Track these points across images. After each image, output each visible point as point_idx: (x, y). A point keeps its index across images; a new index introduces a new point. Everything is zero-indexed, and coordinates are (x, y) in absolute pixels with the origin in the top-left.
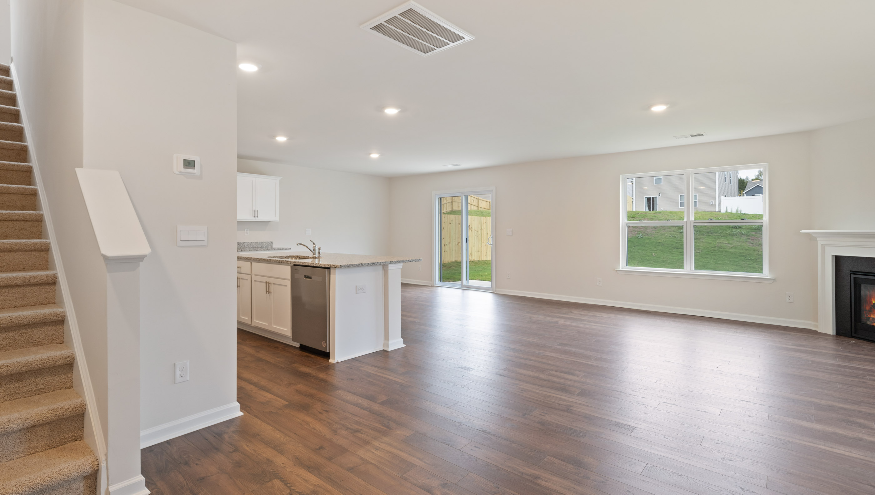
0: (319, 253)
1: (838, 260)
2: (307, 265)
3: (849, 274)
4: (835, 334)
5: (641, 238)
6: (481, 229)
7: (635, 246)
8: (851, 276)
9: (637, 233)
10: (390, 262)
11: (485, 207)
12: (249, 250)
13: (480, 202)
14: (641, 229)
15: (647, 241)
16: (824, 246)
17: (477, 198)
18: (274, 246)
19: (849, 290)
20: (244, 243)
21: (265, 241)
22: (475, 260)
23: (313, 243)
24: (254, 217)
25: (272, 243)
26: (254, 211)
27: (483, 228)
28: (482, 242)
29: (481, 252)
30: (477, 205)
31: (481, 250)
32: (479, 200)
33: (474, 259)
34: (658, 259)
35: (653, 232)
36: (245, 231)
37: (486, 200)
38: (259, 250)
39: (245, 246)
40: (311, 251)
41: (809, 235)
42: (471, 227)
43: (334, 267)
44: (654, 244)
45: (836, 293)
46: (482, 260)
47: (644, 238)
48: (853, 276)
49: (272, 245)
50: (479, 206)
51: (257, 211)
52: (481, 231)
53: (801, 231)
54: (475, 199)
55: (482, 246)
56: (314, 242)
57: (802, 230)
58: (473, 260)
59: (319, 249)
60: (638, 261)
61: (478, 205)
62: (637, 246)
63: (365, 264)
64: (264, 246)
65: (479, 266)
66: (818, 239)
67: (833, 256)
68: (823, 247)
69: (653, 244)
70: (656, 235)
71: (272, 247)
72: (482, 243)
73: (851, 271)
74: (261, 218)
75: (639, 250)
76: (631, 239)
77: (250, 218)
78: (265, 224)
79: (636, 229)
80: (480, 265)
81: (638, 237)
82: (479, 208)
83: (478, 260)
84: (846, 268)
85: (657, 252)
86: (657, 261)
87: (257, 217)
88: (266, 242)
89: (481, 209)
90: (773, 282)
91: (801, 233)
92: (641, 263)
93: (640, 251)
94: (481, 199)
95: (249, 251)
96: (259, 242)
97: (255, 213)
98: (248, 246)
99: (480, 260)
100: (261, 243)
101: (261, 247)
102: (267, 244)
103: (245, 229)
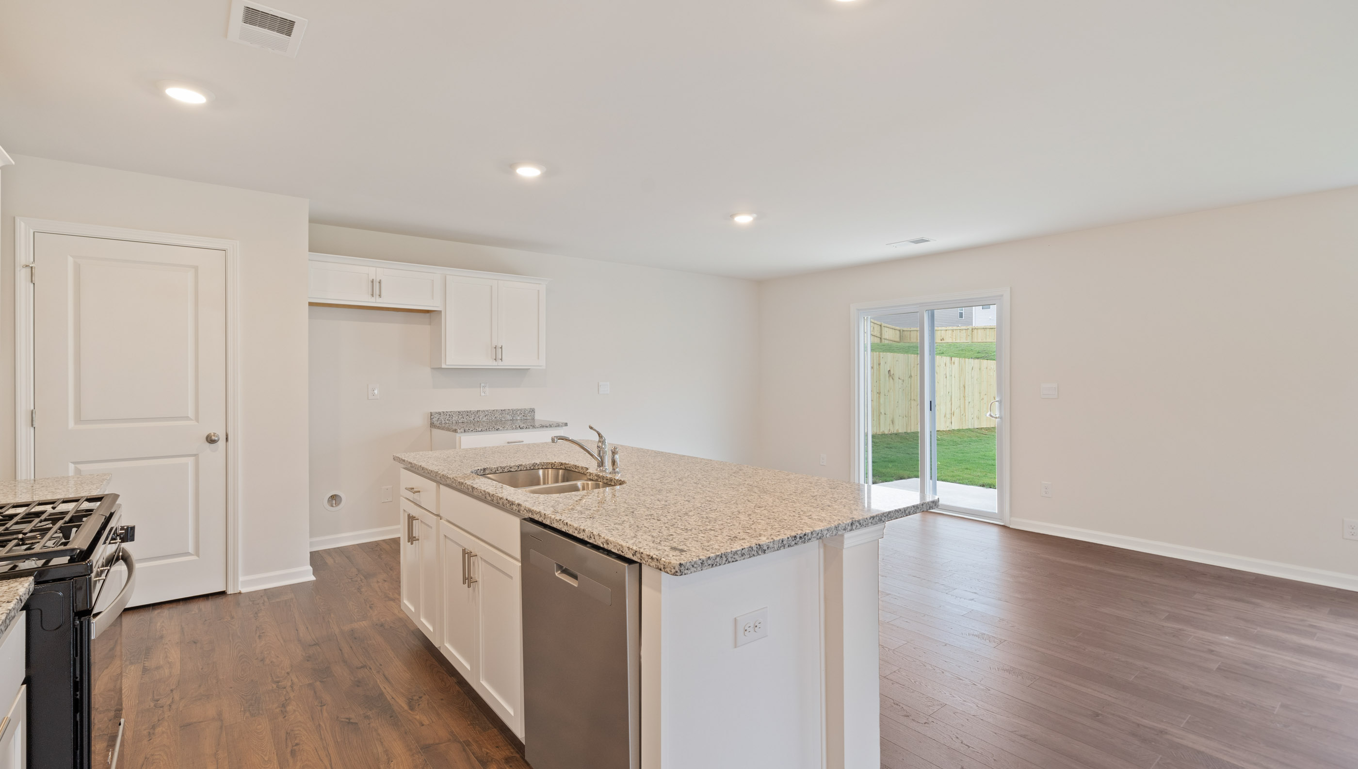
0: (614, 462)
2: (563, 530)
6: (911, 377)
10: (852, 524)
11: (892, 339)
12: (480, 429)
13: (885, 330)
17: (879, 323)
18: (539, 417)
20: (478, 411)
21: (518, 409)
22: (900, 431)
23: (599, 434)
24: (495, 359)
26: (495, 348)
27: (912, 375)
28: (911, 399)
29: (910, 417)
30: (878, 335)
31: (911, 413)
32: (883, 327)
33: (898, 430)
36: (480, 388)
37: (894, 327)
38: (501, 428)
39: (481, 417)
40: (592, 455)
42: (892, 374)
43: (653, 564)
46: (912, 431)
50: (883, 337)
51: (501, 348)
52: (910, 379)
54: (876, 326)
55: (911, 407)
56: (601, 432)
58: (895, 432)
59: (614, 453)
61: (881, 334)
63: (771, 545)
64: (519, 418)
65: (909, 443)
71: (533, 419)
72: (912, 402)
74: (509, 361)
77: (484, 361)
78: (520, 373)
80: (911, 441)
82: (883, 340)
83: (905, 431)
87: (501, 359)
88: (521, 410)
89: (886, 342)
94: (886, 325)
95: (482, 431)
96: (509, 410)
97: (497, 351)
99: (909, 431)
100: (511, 412)
101: (511, 419)
102: (523, 414)
103: (480, 384)
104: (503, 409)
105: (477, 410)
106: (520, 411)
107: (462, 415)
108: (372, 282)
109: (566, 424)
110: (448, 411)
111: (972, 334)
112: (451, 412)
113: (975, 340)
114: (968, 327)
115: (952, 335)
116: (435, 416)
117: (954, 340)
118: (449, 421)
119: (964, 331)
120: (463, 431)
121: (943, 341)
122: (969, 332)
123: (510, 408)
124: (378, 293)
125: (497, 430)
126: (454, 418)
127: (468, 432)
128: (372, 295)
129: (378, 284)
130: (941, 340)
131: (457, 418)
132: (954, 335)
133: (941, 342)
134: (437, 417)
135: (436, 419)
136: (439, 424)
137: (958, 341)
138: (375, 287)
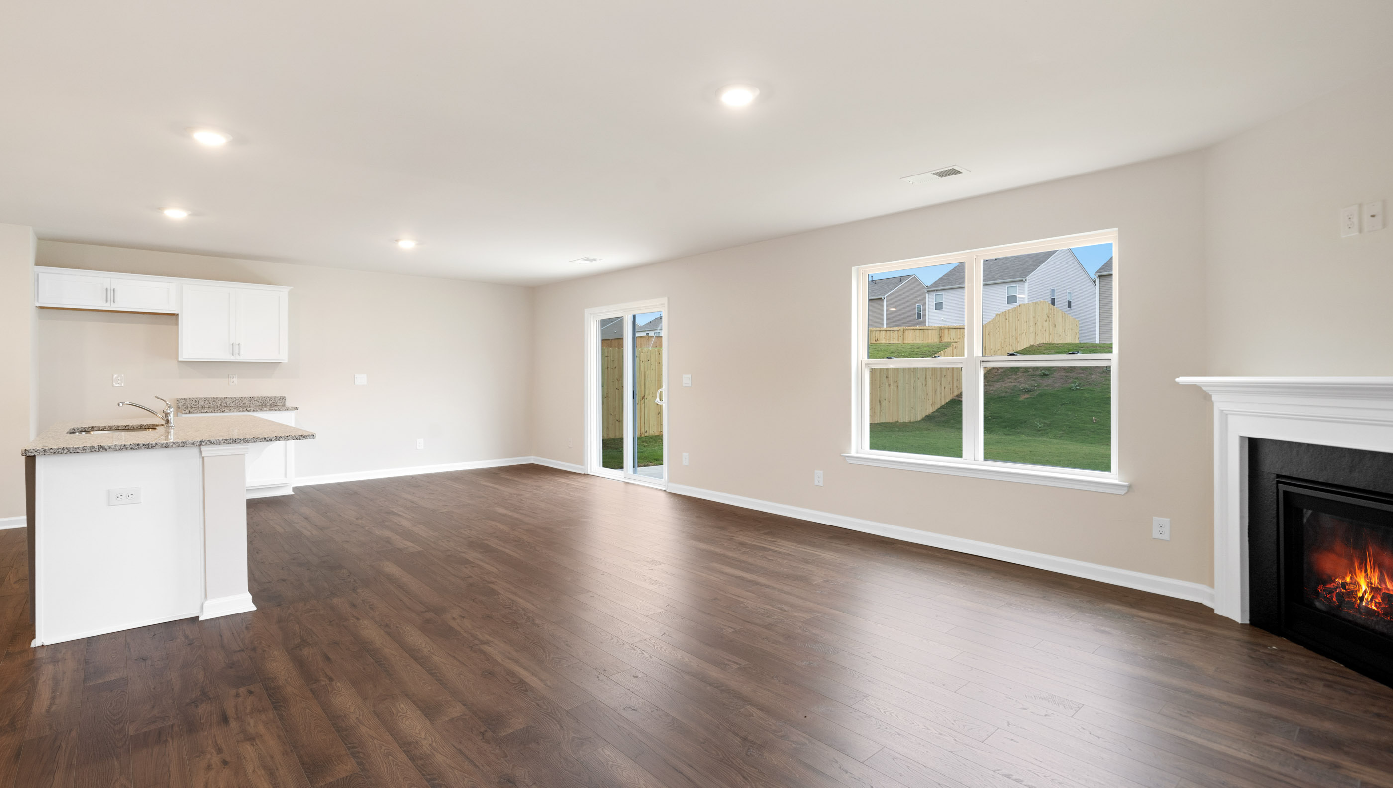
1: (1254, 447)
3: (1275, 482)
4: (1248, 622)
5: (1077, 389)
7: (1064, 404)
8: (1279, 488)
9: (1071, 381)
14: (1080, 373)
15: (1086, 395)
16: (1227, 414)
18: (289, 404)
19: (1275, 520)
20: (226, 398)
21: (270, 396)
24: (234, 354)
25: (284, 398)
26: (233, 345)
34: (1100, 427)
35: (1102, 379)
36: (229, 378)
39: (228, 403)
41: (1196, 388)
44: (1099, 400)
45: (1249, 526)
47: (1082, 390)
48: (1282, 487)
49: (285, 402)
51: (238, 344)
53: (1177, 380)
57: (1178, 377)
60: (1063, 431)
62: (1066, 404)
64: (268, 404)
66: (1214, 398)
67: (1242, 438)
68: (1224, 415)
69: (1097, 401)
70: (1105, 385)
71: (284, 405)
73: (1278, 476)
74: (248, 356)
75: (1068, 410)
76: (1058, 391)
79: (1071, 375)
81: (1070, 388)
84: (1271, 466)
85: (1101, 414)
86: (1098, 430)
87: (240, 354)
88: (271, 398)
90: (1126, 493)
91: (1178, 383)
92: (1067, 434)
93: (1070, 413)
97: (235, 347)
98: (234, 403)
100: (261, 399)
101: (261, 405)
102: (273, 401)
103: (229, 375)
104: (252, 396)
105: (224, 397)
106: (269, 399)
107: (208, 401)
108: (107, 290)
109: (296, 408)
110: (194, 397)
111: (903, 335)
112: (197, 398)
113: (907, 341)
114: (900, 328)
115: (886, 336)
116: (181, 401)
117: (887, 341)
118: (195, 405)
119: (896, 331)
120: (188, 412)
121: (877, 342)
122: (901, 332)
123: (259, 396)
124: (112, 299)
125: (223, 412)
126: (200, 403)
127: (193, 413)
128: (107, 301)
129: (112, 292)
130: (876, 341)
131: (203, 403)
132: (888, 335)
133: (875, 342)
134: (183, 402)
135: (182, 404)
136: (185, 408)
137: (891, 342)
138: (109, 293)
